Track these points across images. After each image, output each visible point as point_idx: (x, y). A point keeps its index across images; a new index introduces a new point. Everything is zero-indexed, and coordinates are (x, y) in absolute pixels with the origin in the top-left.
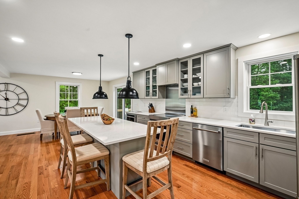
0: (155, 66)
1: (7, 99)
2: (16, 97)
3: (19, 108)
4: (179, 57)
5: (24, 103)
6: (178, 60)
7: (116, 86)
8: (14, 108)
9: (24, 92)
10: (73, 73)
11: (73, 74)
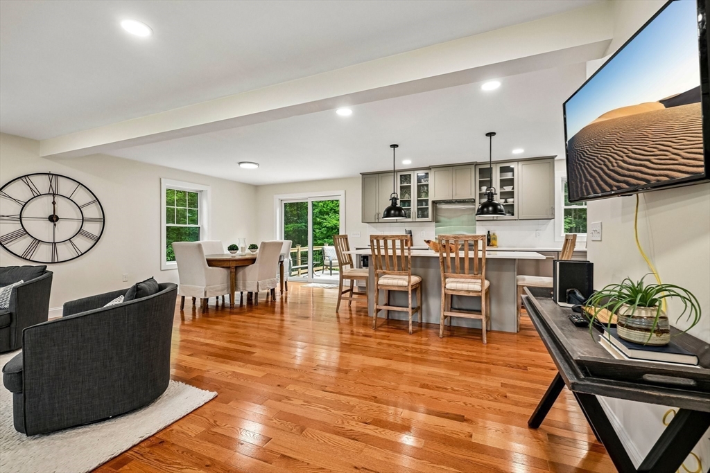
0: (429, 168)
1: (53, 219)
2: (75, 214)
3: (82, 243)
4: (478, 161)
5: (93, 228)
6: (476, 164)
7: (282, 198)
8: (71, 241)
9: (93, 202)
10: (240, 163)
11: (242, 165)
